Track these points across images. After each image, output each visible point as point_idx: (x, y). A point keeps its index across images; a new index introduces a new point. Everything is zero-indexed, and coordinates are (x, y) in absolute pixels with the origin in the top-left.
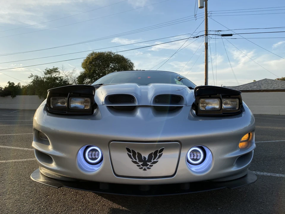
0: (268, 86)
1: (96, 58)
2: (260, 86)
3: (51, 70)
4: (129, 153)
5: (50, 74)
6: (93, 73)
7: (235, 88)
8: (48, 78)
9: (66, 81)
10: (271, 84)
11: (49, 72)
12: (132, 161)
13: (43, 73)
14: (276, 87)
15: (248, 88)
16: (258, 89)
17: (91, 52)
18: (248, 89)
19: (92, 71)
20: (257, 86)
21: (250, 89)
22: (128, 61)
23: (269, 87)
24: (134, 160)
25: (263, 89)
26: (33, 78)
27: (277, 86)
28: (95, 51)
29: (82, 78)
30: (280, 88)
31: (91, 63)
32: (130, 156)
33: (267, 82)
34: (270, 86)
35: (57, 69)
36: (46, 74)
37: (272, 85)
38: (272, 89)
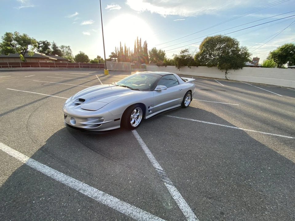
1: (207, 42)
3: (184, 51)
5: (183, 53)
6: (203, 53)
8: (181, 56)
9: (192, 57)
11: (183, 52)
13: (180, 53)
17: (206, 37)
19: (202, 51)
22: (234, 40)
26: (174, 56)
28: (208, 36)
29: (197, 56)
31: (204, 45)
35: (187, 49)
36: (181, 53)
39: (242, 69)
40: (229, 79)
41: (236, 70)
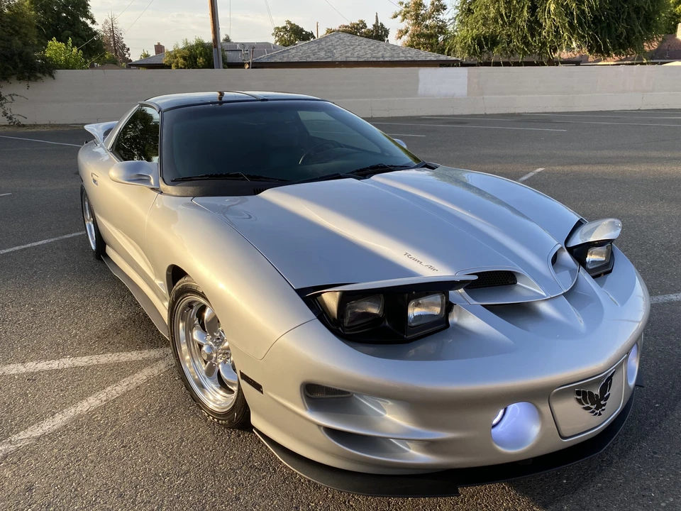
0: (347, 52)
2: (332, 52)
4: (579, 397)
7: (281, 56)
10: (352, 47)
12: (584, 408)
14: (361, 53)
15: (309, 57)
16: (330, 60)
18: (309, 60)
20: (326, 53)
21: (312, 59)
23: (349, 55)
24: (586, 405)
25: (339, 59)
27: (363, 51)
30: (368, 57)
32: (579, 401)
33: (342, 41)
34: (350, 52)
37: (353, 49)
38: (356, 59)
39: (53, 77)
40: (23, 121)
41: (32, 84)
